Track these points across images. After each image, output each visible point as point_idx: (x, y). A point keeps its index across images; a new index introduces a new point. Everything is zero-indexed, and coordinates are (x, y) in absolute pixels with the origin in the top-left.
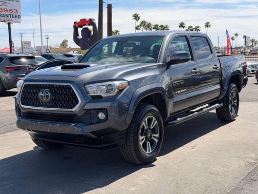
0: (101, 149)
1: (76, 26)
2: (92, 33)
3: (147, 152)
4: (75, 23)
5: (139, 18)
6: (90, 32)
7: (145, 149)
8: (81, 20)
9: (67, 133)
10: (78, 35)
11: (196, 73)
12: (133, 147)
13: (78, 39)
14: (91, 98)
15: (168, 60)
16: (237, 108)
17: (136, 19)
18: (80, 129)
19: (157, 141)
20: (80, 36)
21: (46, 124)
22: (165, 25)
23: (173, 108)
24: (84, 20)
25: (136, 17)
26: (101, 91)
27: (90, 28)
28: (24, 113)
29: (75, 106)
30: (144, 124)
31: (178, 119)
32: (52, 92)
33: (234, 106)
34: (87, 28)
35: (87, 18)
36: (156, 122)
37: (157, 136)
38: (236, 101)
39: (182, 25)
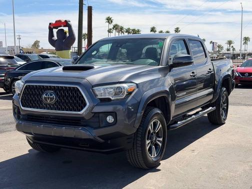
0: (107, 153)
1: (51, 27)
2: (68, 35)
3: (153, 156)
4: (50, 24)
5: (112, 21)
6: (66, 33)
7: (151, 153)
8: (56, 21)
9: (73, 136)
10: (53, 36)
11: (194, 76)
12: (141, 152)
13: (53, 40)
14: (100, 101)
15: (171, 63)
16: (226, 111)
17: (109, 22)
18: (88, 133)
19: (160, 144)
20: (55, 38)
21: (51, 127)
22: (136, 29)
23: (175, 112)
24: (60, 21)
25: (109, 20)
26: (109, 93)
27: (66, 29)
28: (23, 115)
29: (82, 109)
30: (150, 127)
31: (179, 122)
32: (58, 94)
33: (224, 109)
34: (63, 30)
35: (63, 20)
36: (161, 126)
37: (161, 139)
38: (226, 105)
39: (153, 30)
